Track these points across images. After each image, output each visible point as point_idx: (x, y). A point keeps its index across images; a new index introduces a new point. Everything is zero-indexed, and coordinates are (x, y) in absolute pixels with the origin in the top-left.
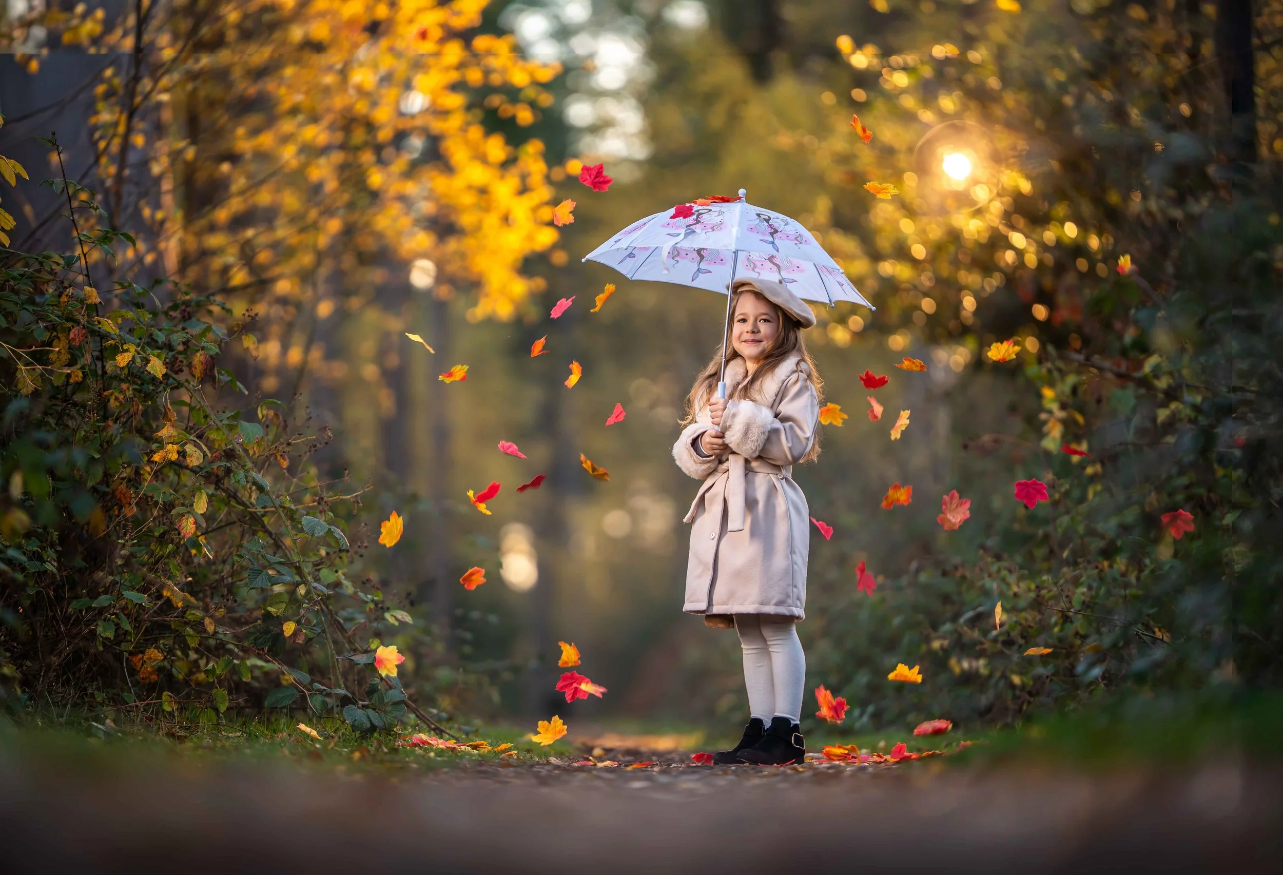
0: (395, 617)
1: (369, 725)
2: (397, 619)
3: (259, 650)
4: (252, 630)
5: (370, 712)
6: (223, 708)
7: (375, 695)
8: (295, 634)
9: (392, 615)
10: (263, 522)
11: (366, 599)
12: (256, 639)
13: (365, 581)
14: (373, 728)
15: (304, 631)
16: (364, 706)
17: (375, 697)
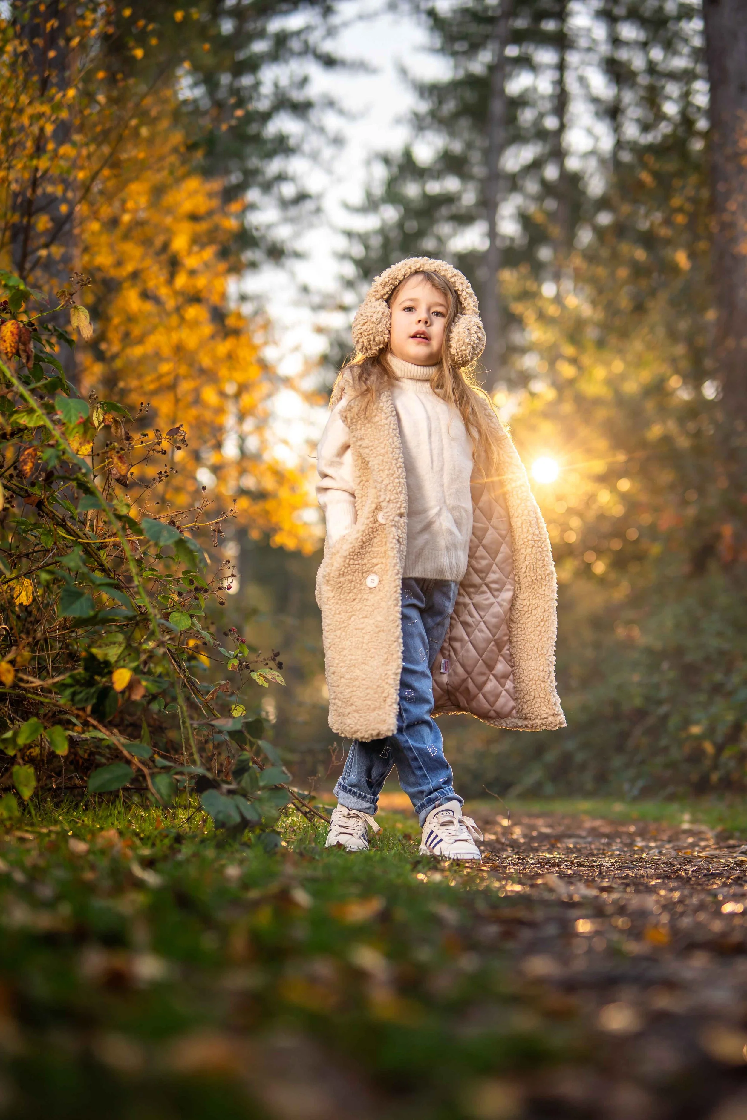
0: (264, 677)
1: (238, 819)
2: (266, 679)
3: (78, 709)
4: (69, 681)
5: (240, 800)
6: (27, 793)
7: (246, 775)
8: (131, 686)
9: (260, 675)
10: (99, 556)
11: (227, 654)
12: (74, 694)
13: (227, 632)
14: (245, 824)
15: (144, 683)
16: (230, 792)
17: (246, 778)
